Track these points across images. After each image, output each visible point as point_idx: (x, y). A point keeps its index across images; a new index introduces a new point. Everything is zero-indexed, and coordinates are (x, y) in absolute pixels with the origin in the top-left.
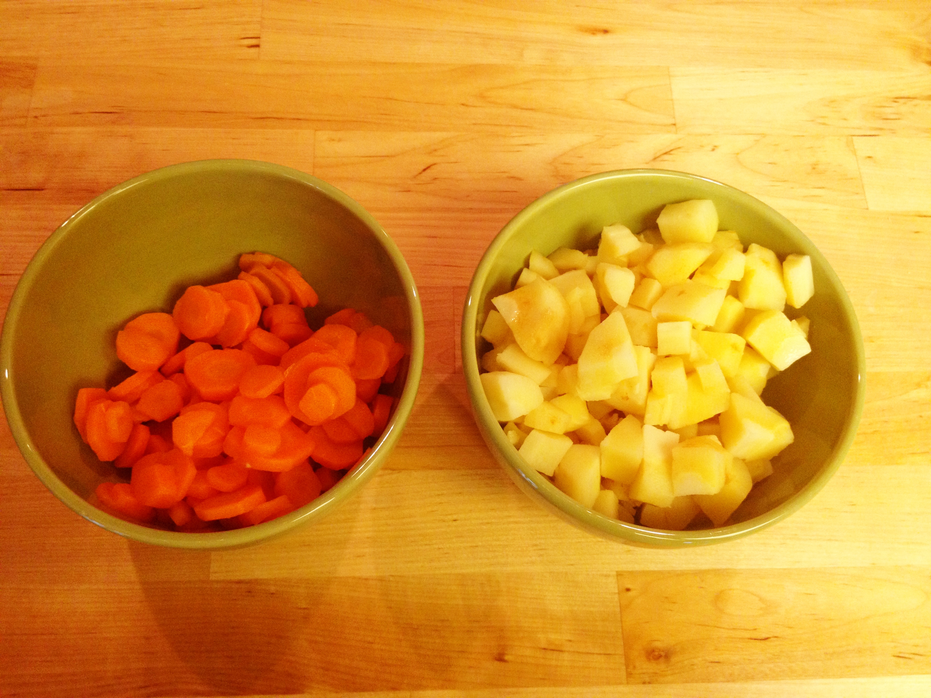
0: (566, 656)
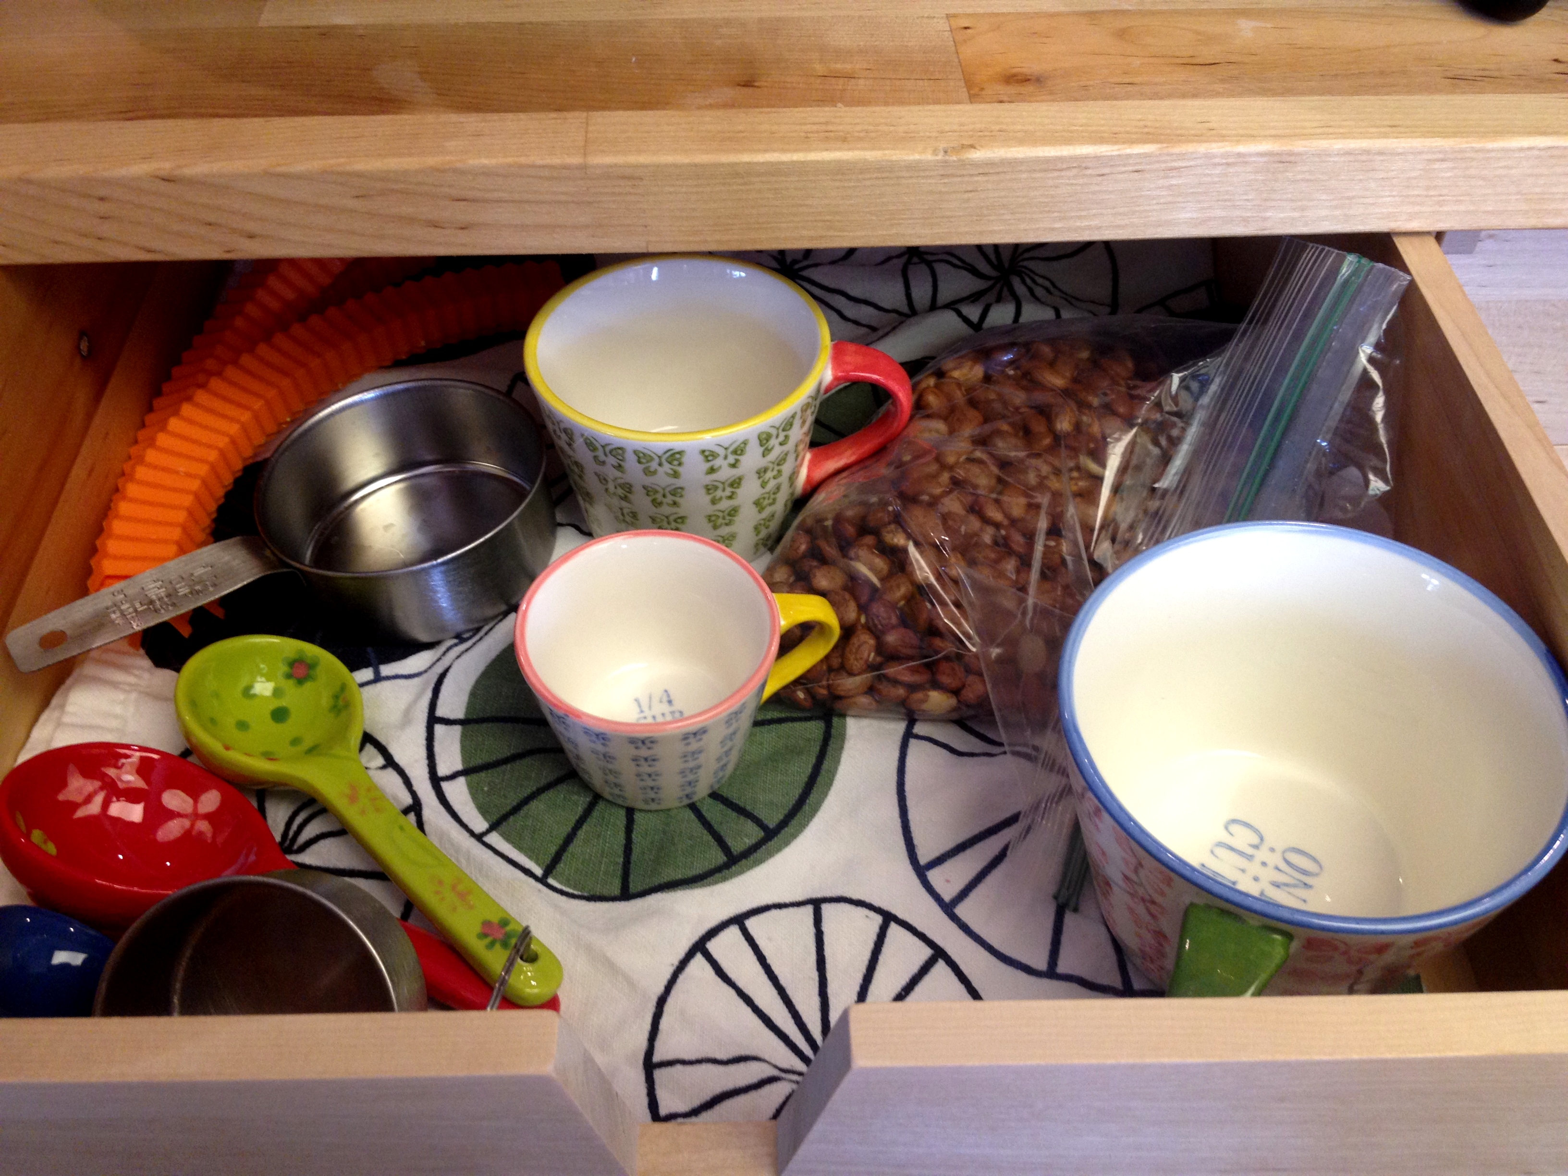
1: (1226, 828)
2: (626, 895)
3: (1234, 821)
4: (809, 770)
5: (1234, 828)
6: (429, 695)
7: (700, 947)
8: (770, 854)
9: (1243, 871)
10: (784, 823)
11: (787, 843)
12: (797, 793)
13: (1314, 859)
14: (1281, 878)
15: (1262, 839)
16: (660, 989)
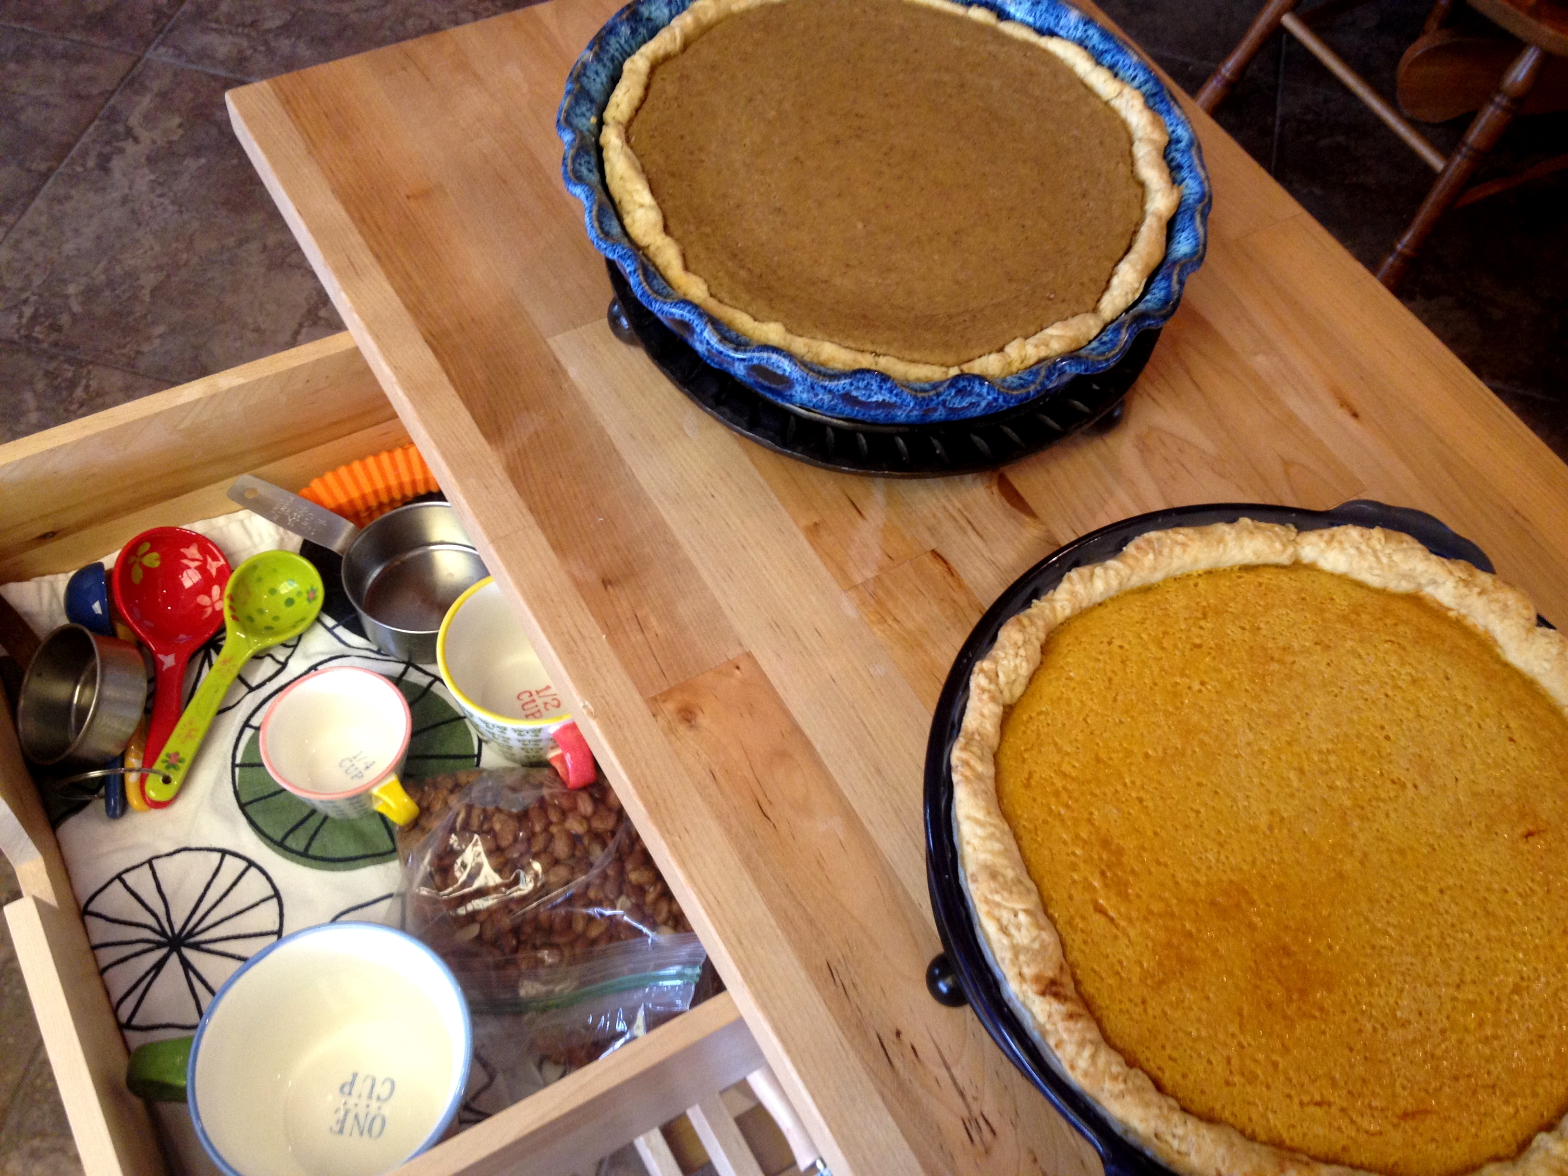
0: (640, 637)
1: (386, 1080)
2: (242, 807)
3: (393, 1083)
4: (353, 855)
5: (388, 1085)
6: (326, 657)
7: (224, 852)
8: (292, 860)
9: (360, 1096)
10: (315, 858)
11: (304, 865)
12: (339, 855)
13: (381, 1132)
14: (362, 1118)
15: (387, 1099)
16: (193, 846)
